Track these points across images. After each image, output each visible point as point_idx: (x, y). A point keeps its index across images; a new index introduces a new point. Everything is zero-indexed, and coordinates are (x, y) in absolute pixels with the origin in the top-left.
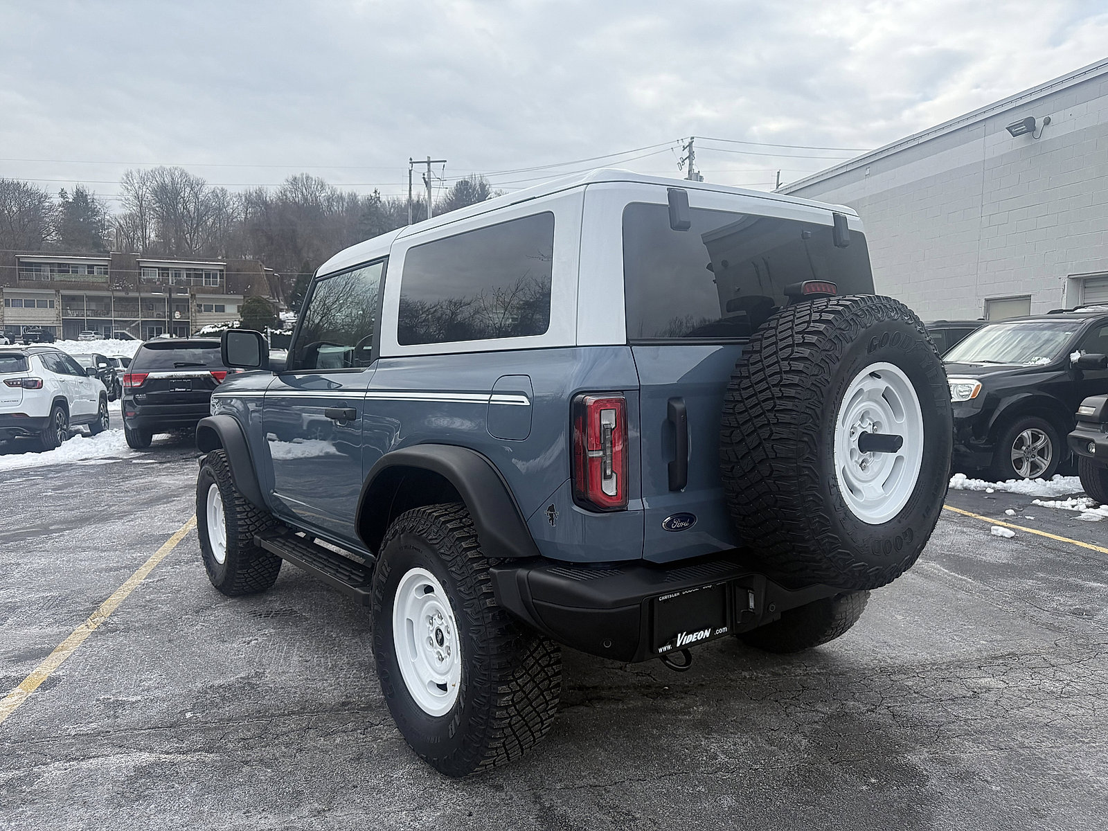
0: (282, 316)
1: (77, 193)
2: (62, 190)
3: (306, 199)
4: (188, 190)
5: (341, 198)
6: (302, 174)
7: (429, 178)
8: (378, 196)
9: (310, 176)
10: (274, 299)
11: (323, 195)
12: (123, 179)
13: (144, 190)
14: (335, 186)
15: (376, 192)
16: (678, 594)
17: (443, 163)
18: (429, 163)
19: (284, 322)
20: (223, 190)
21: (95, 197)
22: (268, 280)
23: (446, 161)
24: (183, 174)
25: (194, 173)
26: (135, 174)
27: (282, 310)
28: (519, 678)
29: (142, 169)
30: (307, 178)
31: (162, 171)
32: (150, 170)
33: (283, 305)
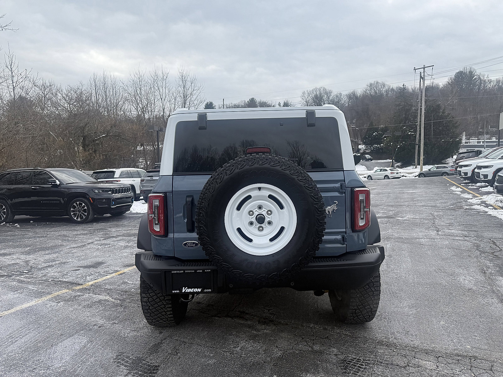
0: (360, 147)
1: (284, 103)
2: (279, 103)
3: (376, 93)
4: (326, 96)
5: (392, 90)
6: (375, 82)
7: (424, 75)
8: (404, 87)
9: (379, 82)
10: (355, 139)
11: (384, 89)
12: (301, 95)
13: (309, 98)
14: (390, 85)
15: (403, 85)
16: (183, 272)
17: (432, 67)
18: (424, 68)
19: (360, 149)
20: (340, 93)
21: (291, 104)
22: (353, 131)
23: (434, 66)
24: (324, 89)
25: (328, 88)
26: (306, 92)
27: (360, 144)
28: (151, 293)
29: (308, 90)
30: (377, 83)
31: (316, 89)
32: (311, 89)
33: (360, 142)
